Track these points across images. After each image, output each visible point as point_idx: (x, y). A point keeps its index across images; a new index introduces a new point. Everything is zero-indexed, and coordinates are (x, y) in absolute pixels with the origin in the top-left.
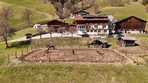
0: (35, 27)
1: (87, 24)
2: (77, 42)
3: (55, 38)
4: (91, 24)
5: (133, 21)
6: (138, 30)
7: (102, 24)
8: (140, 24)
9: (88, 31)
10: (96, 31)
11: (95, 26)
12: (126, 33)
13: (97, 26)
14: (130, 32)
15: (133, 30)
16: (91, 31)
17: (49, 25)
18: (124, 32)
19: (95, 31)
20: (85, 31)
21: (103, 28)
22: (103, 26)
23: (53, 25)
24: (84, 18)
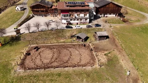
0: (18, 9)
1: (70, 13)
2: (62, 34)
3: (42, 33)
4: (74, 12)
5: (111, 6)
6: (114, 14)
7: (83, 12)
8: (116, 9)
9: (71, 20)
10: (79, 20)
11: (77, 15)
12: (104, 16)
13: (79, 15)
14: (108, 16)
15: (110, 14)
16: (74, 20)
17: (33, 9)
18: (103, 16)
19: (77, 20)
20: (69, 20)
21: (84, 16)
22: (84, 15)
23: (36, 8)
24: (68, 6)
